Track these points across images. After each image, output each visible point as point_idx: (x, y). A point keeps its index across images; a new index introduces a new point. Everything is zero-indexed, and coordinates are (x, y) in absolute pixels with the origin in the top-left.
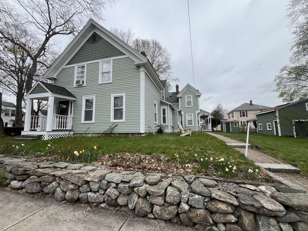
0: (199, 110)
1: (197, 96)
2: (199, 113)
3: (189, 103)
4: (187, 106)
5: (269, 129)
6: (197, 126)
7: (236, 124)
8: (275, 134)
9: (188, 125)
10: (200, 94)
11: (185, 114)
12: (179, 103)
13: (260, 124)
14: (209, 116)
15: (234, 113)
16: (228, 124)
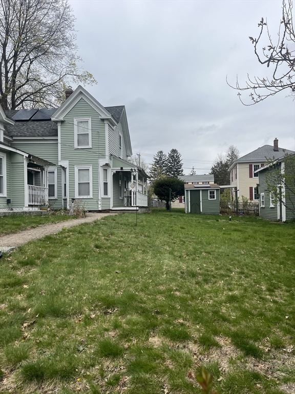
0: (107, 157)
1: (103, 120)
2: (107, 165)
3: (83, 137)
4: (79, 144)
5: (272, 205)
6: (100, 198)
7: (212, 193)
8: (279, 218)
9: (79, 195)
10: (109, 116)
11: (72, 166)
12: (59, 138)
13: (262, 194)
14: (134, 173)
15: (238, 167)
16: (195, 193)
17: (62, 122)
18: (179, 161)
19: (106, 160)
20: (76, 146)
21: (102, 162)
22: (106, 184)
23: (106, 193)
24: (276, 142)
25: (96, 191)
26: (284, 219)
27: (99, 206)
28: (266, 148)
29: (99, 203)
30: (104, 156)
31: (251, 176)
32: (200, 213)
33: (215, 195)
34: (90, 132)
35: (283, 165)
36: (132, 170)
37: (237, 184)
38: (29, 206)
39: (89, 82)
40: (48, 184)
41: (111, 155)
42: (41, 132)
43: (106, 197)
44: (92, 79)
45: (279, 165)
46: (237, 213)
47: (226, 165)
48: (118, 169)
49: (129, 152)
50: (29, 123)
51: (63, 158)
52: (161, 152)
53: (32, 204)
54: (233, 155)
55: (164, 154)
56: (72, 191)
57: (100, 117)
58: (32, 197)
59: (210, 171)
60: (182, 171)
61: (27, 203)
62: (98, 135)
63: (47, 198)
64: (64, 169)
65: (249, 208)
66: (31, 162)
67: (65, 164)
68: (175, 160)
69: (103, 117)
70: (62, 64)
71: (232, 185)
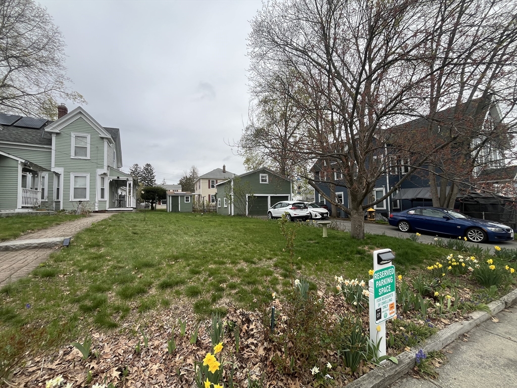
0: (106, 168)
1: (102, 138)
2: (105, 174)
3: (81, 149)
4: (76, 155)
5: (225, 206)
6: (97, 201)
7: (187, 198)
8: (229, 213)
9: (74, 198)
10: (109, 136)
11: (67, 173)
12: (53, 146)
13: (219, 199)
14: (130, 182)
15: (201, 182)
16: (175, 198)
17: (57, 134)
18: (153, 173)
19: (105, 170)
20: (73, 156)
21: (100, 172)
22: (103, 190)
23: (102, 196)
24: (224, 167)
25: (93, 195)
26: (233, 214)
27: (96, 207)
28: (218, 170)
29: (96, 205)
30: (102, 167)
31: (209, 188)
32: (179, 212)
33: (189, 199)
34: (88, 146)
35: (232, 183)
36: (127, 179)
37: (200, 192)
38: (23, 207)
39: (78, 101)
40: (41, 187)
41: (108, 166)
42: (29, 139)
43: (102, 200)
44: (82, 100)
45: (230, 182)
46: (203, 211)
47: (190, 179)
48: (115, 178)
49: (119, 164)
50: (11, 128)
51: (56, 165)
52: (137, 165)
53: (25, 206)
54: (194, 172)
55: (139, 166)
56: (67, 195)
57: (100, 136)
58: (25, 200)
59: (179, 182)
60: (155, 181)
61: (20, 205)
62: (97, 150)
63: (40, 200)
64: (58, 175)
65: (211, 208)
66: (26, 167)
67: (60, 170)
68: (149, 172)
69: (103, 136)
70: (47, 80)
71: (196, 193)
